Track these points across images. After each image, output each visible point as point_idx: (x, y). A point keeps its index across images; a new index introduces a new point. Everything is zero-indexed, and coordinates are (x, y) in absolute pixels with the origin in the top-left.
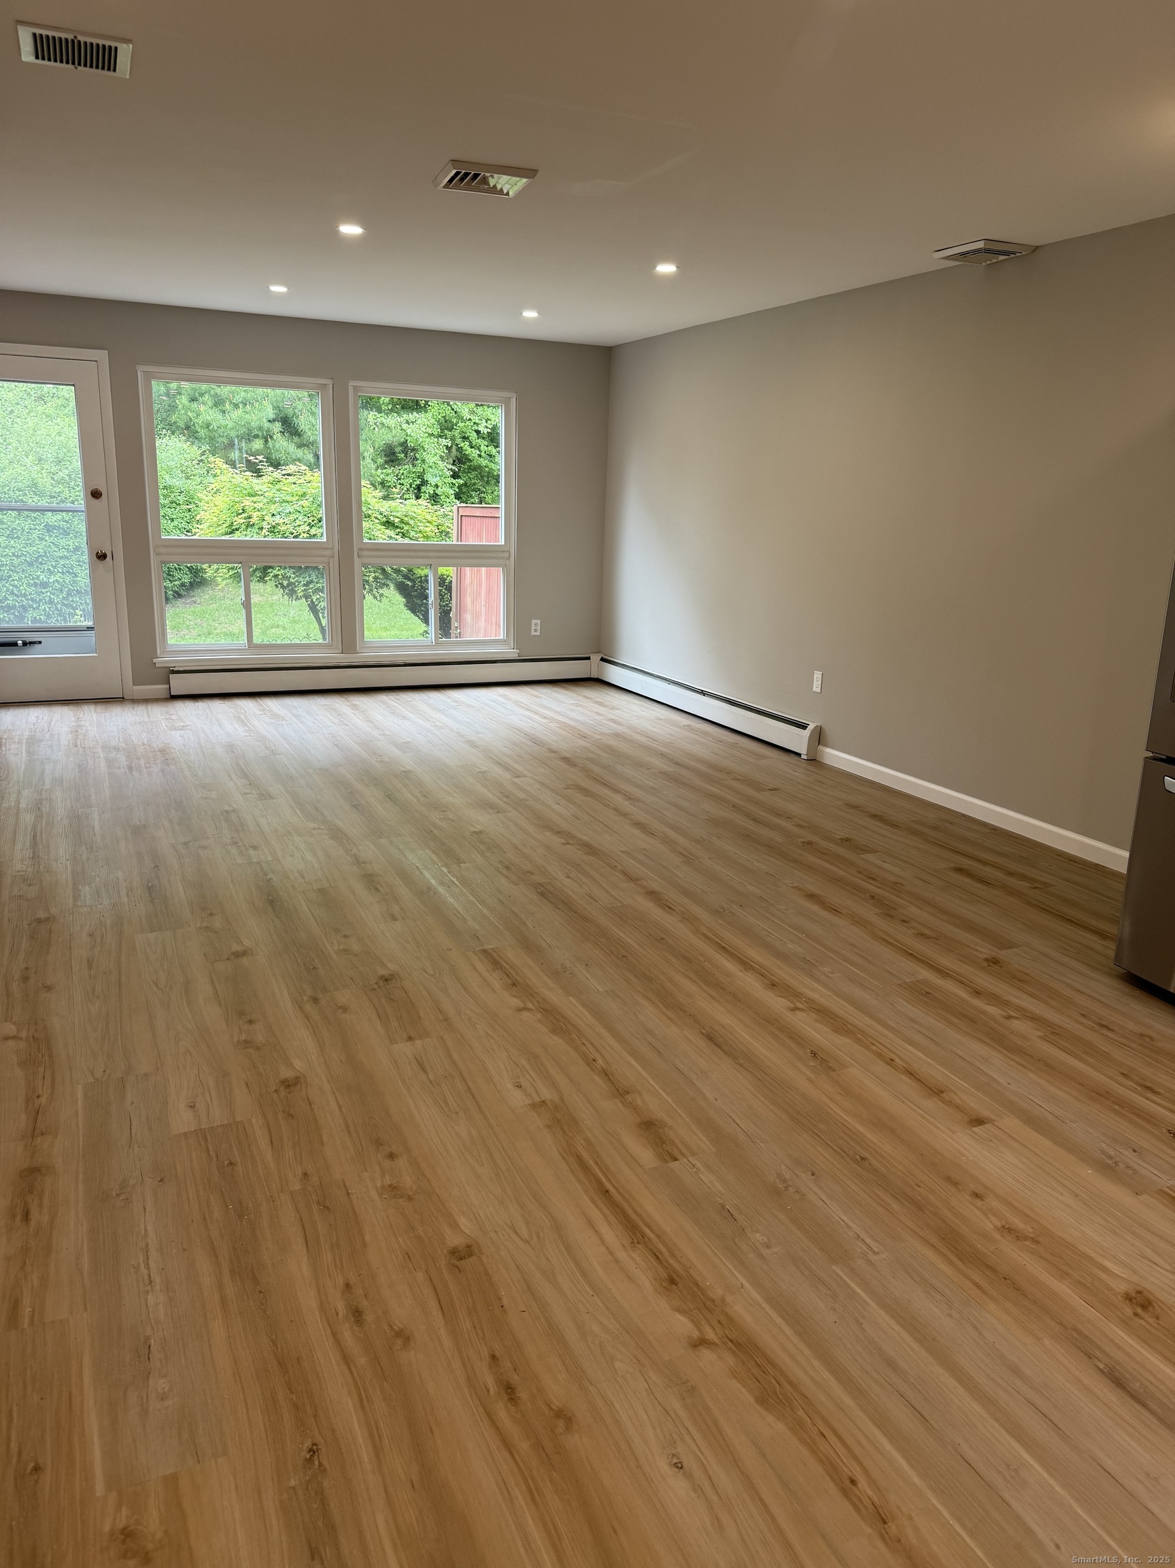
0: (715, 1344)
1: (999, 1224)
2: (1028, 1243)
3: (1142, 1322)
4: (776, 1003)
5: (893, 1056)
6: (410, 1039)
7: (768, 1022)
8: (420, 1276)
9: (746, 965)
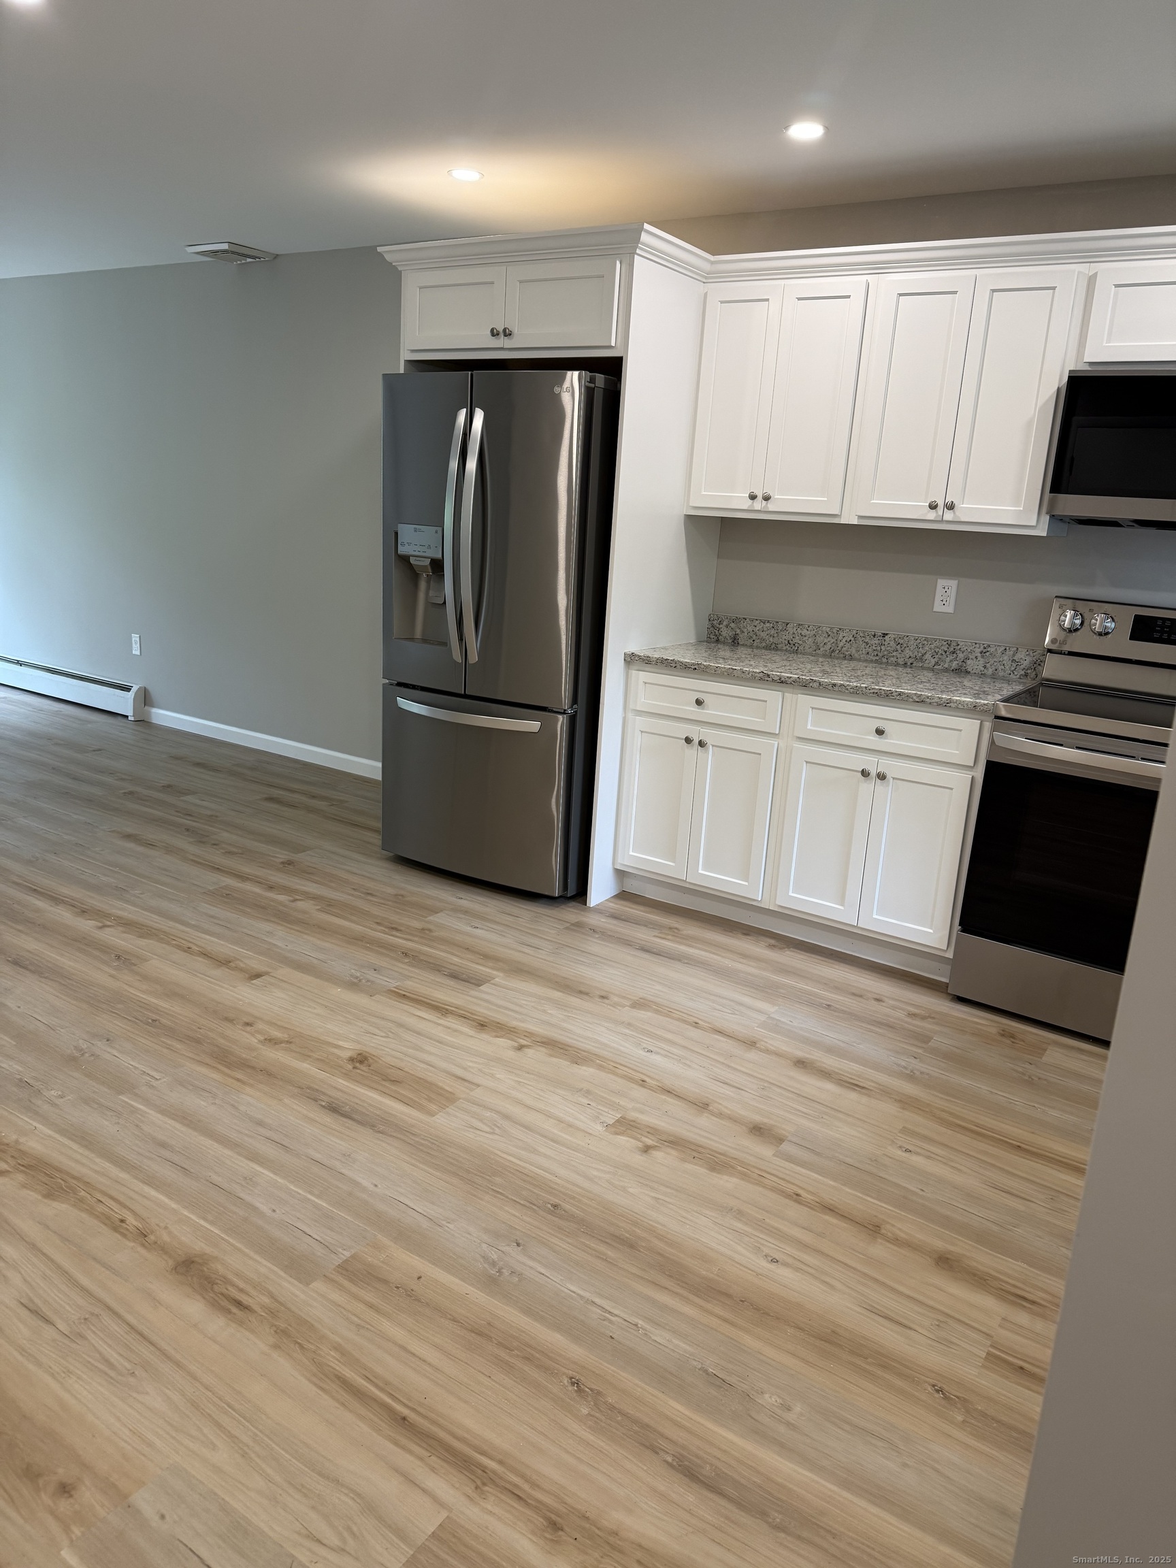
0: (8, 1171)
1: (262, 1038)
2: (283, 1045)
3: (358, 1071)
4: (86, 925)
5: (190, 945)
7: (76, 941)
9: (56, 900)
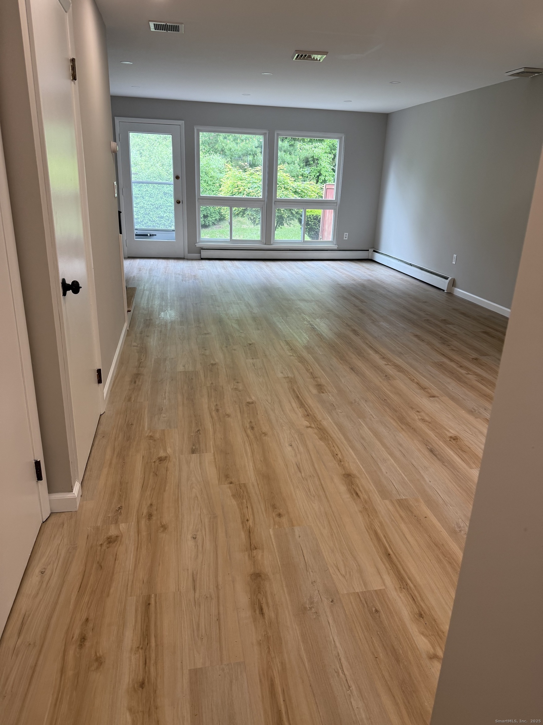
0: (314, 428)
1: (420, 418)
2: (427, 423)
3: (451, 442)
4: (382, 363)
5: (415, 379)
6: (253, 359)
7: (375, 367)
8: (237, 406)
9: (377, 352)
